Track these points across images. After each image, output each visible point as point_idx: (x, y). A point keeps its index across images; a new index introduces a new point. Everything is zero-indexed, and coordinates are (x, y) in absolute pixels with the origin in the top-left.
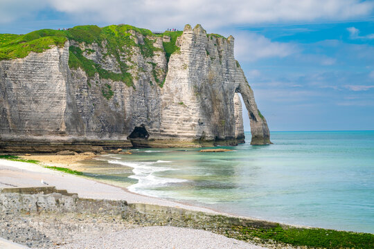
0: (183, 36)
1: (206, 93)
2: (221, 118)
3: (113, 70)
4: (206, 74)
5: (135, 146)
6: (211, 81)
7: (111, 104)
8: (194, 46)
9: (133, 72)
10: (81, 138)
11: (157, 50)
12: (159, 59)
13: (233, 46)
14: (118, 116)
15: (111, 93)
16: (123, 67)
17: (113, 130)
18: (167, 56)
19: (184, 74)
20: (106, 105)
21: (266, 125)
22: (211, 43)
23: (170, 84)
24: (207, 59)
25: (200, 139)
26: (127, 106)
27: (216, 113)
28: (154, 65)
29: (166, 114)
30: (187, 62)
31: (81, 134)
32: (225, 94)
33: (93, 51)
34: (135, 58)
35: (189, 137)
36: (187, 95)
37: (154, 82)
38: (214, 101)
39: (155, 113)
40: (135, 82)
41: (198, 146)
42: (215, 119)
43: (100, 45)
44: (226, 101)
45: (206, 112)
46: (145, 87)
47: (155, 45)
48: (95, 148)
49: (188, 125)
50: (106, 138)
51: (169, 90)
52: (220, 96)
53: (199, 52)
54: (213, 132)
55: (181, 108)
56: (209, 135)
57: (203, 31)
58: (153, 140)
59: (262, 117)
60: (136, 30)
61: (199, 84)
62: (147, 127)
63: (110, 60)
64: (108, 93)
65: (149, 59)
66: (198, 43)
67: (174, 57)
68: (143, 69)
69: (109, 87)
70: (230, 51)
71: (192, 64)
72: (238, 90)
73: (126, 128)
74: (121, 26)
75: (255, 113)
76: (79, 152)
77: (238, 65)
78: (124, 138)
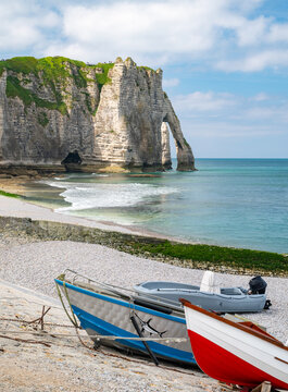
0: (115, 68)
1: (135, 122)
2: (149, 145)
3: (48, 99)
4: (135, 104)
5: (68, 171)
6: (139, 111)
7: (46, 131)
8: (124, 77)
9: (68, 102)
10: (17, 163)
11: (90, 81)
12: (91, 90)
13: (161, 78)
14: (53, 142)
15: (47, 121)
16: (59, 97)
17: (48, 156)
18: (100, 87)
19: (115, 104)
20: (42, 132)
21: (191, 152)
22: (141, 75)
23: (101, 113)
24: (137, 89)
25: (129, 165)
26: (62, 133)
27: (145, 141)
28: (87, 95)
29: (100, 142)
30: (118, 93)
31: (17, 159)
32: (153, 123)
33: (30, 81)
34: (69, 89)
35: (119, 163)
36: (118, 124)
37: (87, 111)
38: (143, 129)
39: (88, 140)
40: (69, 111)
41: (127, 171)
42: (143, 146)
43: (36, 76)
44: (154, 129)
45: (135, 139)
46: (79, 116)
47: (88, 76)
48: (31, 172)
49: (118, 152)
50: (41, 163)
51: (101, 119)
52: (149, 125)
53: (129, 83)
54: (142, 158)
55: (112, 136)
56: (138, 161)
57: (132, 63)
58: (85, 165)
59: (188, 145)
60: (70, 62)
61: (129, 113)
62: (80, 153)
63: (46, 90)
64: (44, 121)
65: (82, 90)
66: (128, 75)
67: (106, 87)
68: (76, 98)
69: (45, 115)
70: (159, 83)
71: (122, 95)
72: (165, 119)
73: (60, 154)
74: (56, 58)
75: (181, 141)
76: (15, 176)
77: (166, 96)
78: (59, 163)
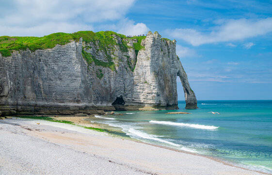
0: (147, 39)
1: (161, 76)
2: (170, 92)
3: (103, 60)
4: (161, 63)
5: (117, 110)
6: (163, 68)
7: (102, 82)
8: (153, 45)
9: (116, 62)
10: (90, 105)
11: (130, 48)
12: (131, 54)
13: (175, 46)
14: (106, 89)
15: (102, 75)
16: (109, 58)
17: (103, 99)
18: (136, 52)
19: (147, 63)
20: (99, 83)
21: (195, 96)
22: (163, 44)
23: (138, 70)
24: (161, 53)
25: (158, 106)
26: (112, 83)
27: (167, 89)
28: (128, 57)
29: (138, 89)
30: (149, 55)
31: (90, 102)
32: (172, 77)
33: (90, 48)
34: (116, 53)
35: (150, 104)
36: (150, 77)
37: (128, 69)
38: (166, 81)
39: (129, 88)
40: (117, 68)
41: (156, 110)
42: (166, 93)
43: (94, 44)
44: (172, 81)
45: (161, 87)
46: (123, 71)
47: (128, 44)
49: (150, 96)
50: (99, 104)
51: (138, 74)
52: (169, 78)
53: (156, 49)
54: (166, 100)
55: (146, 85)
56: (164, 103)
57: (159, 36)
58: (127, 106)
59: (192, 91)
60: (117, 35)
61: (157, 69)
62: (124, 97)
63: (101, 54)
64: (100, 75)
65: (125, 54)
66: (156, 43)
67: (141, 52)
68: (121, 59)
69: (101, 71)
70: (174, 49)
71: (153, 57)
72: (178, 74)
73: (112, 98)
74: (107, 32)
75: (188, 89)
76: (89, 114)
77: (178, 59)
78: (110, 105)
